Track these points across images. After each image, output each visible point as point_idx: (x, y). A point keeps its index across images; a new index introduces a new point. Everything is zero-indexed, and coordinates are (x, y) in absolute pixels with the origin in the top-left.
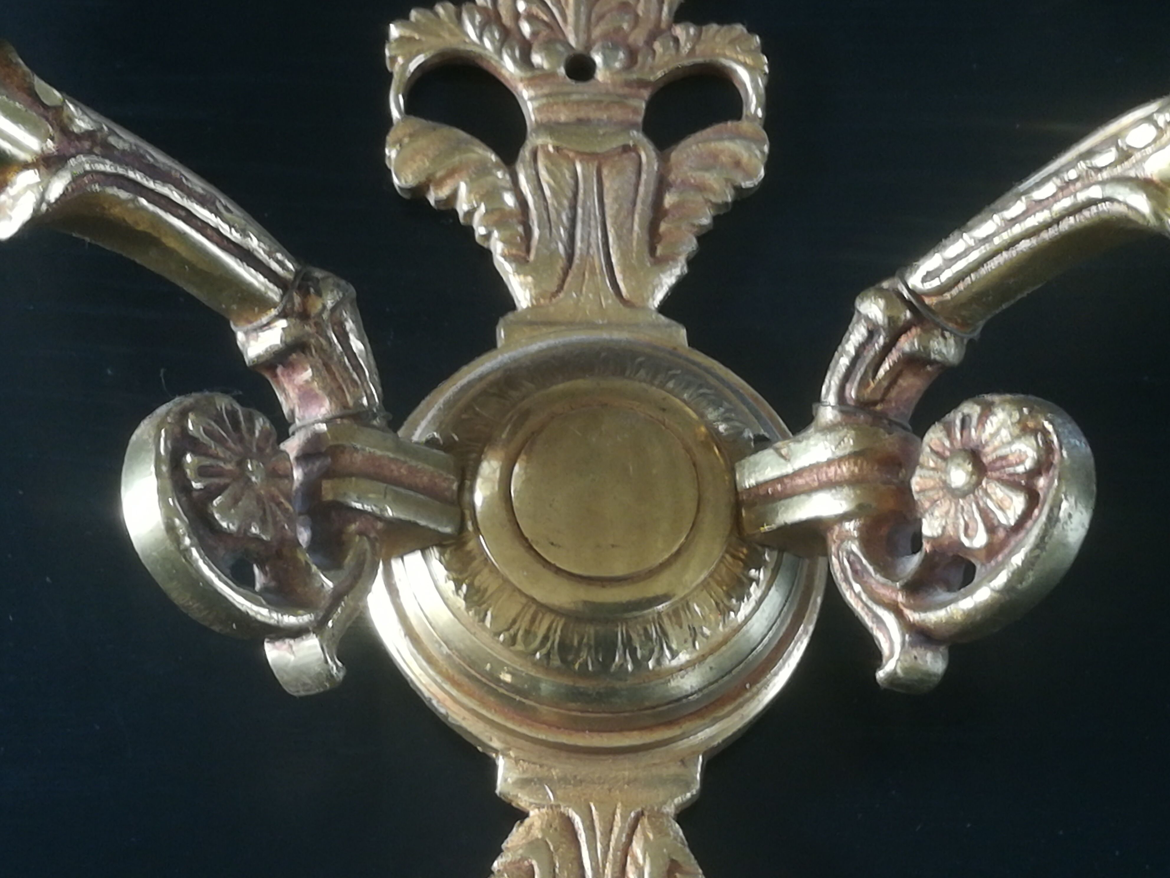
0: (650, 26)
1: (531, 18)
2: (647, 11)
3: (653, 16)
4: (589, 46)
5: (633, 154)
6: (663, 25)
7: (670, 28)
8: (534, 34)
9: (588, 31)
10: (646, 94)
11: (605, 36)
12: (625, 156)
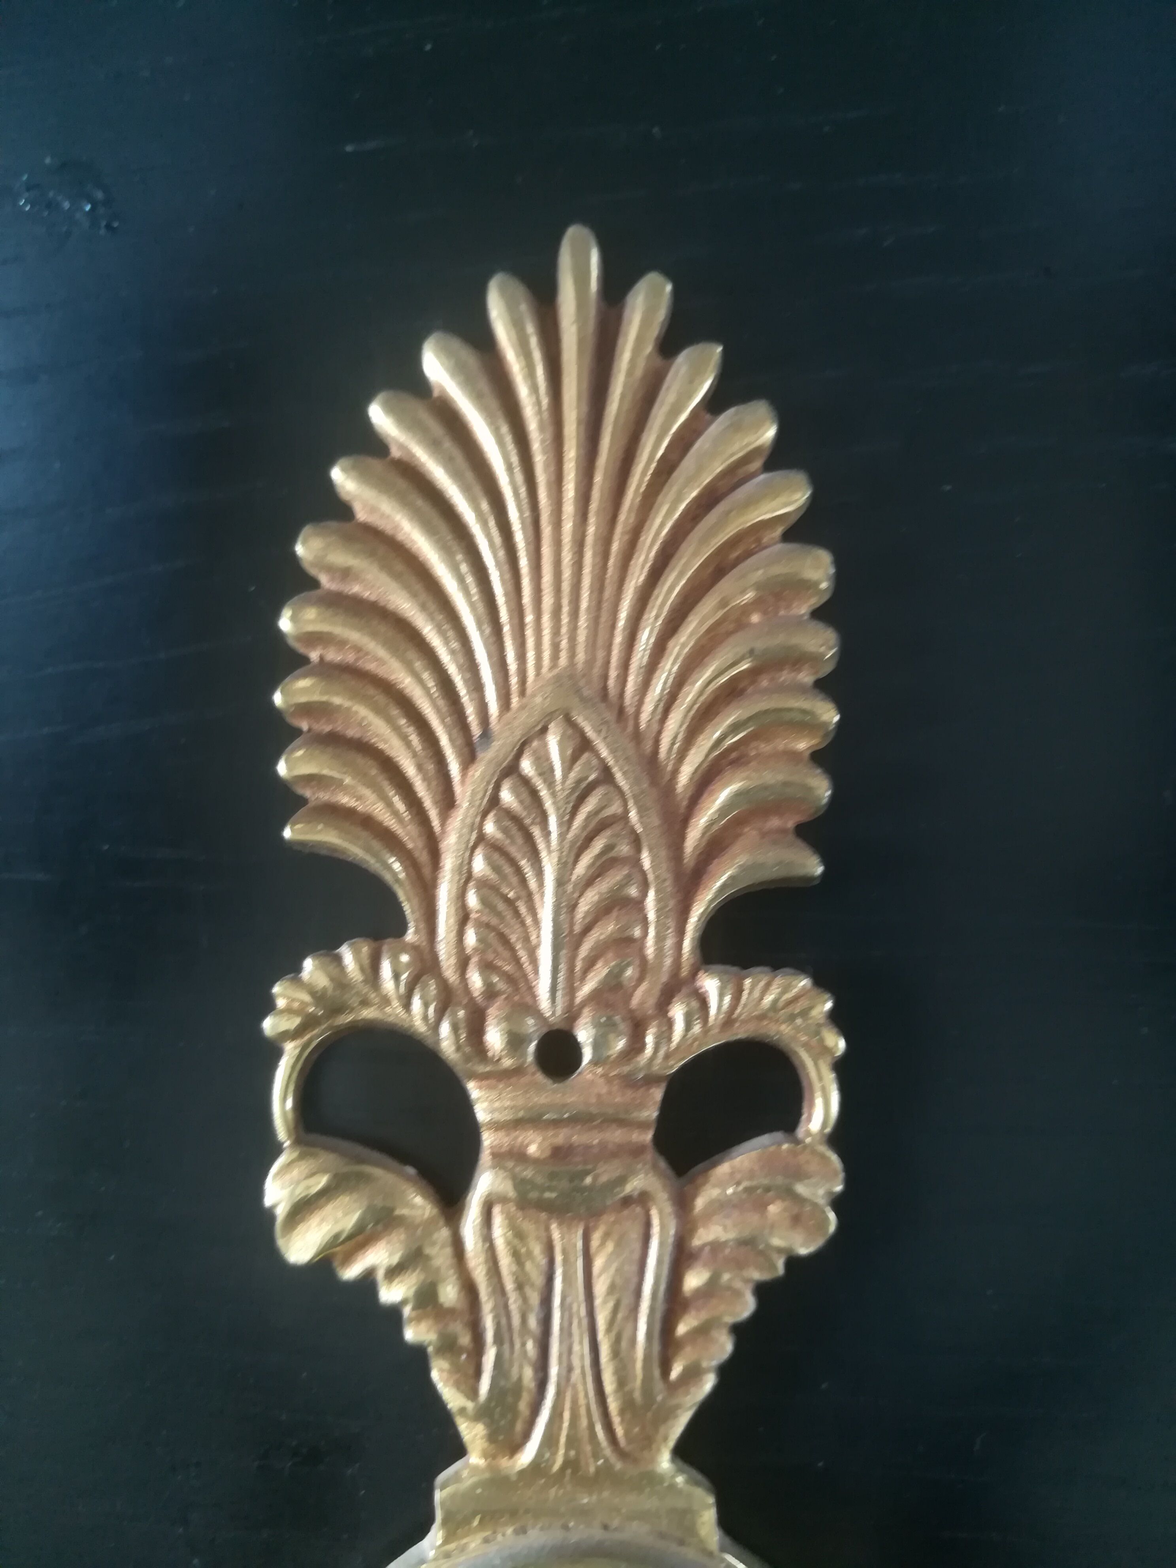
0: (664, 978)
1: (487, 967)
2: (659, 950)
3: (668, 962)
4: (572, 1015)
5: (638, 1210)
6: (685, 972)
7: (694, 974)
8: (491, 993)
9: (571, 991)
10: (658, 1094)
11: (596, 996)
12: (626, 1212)
